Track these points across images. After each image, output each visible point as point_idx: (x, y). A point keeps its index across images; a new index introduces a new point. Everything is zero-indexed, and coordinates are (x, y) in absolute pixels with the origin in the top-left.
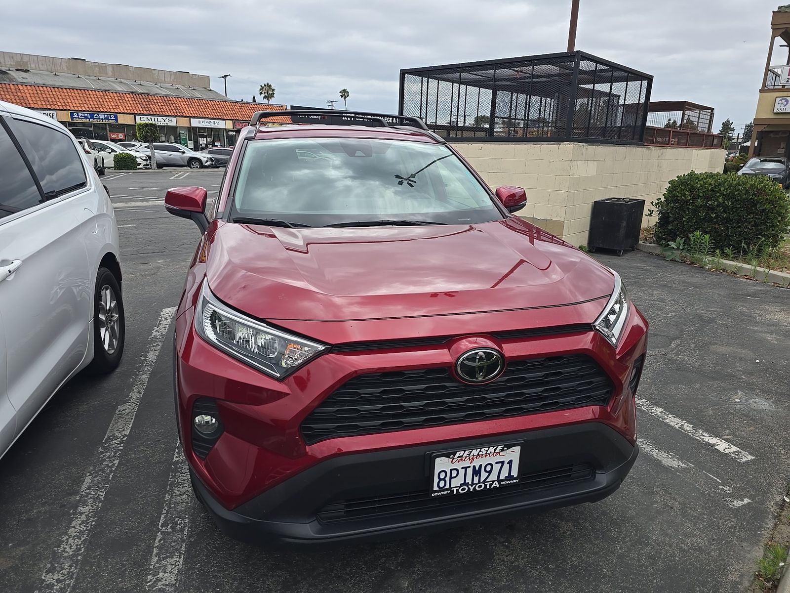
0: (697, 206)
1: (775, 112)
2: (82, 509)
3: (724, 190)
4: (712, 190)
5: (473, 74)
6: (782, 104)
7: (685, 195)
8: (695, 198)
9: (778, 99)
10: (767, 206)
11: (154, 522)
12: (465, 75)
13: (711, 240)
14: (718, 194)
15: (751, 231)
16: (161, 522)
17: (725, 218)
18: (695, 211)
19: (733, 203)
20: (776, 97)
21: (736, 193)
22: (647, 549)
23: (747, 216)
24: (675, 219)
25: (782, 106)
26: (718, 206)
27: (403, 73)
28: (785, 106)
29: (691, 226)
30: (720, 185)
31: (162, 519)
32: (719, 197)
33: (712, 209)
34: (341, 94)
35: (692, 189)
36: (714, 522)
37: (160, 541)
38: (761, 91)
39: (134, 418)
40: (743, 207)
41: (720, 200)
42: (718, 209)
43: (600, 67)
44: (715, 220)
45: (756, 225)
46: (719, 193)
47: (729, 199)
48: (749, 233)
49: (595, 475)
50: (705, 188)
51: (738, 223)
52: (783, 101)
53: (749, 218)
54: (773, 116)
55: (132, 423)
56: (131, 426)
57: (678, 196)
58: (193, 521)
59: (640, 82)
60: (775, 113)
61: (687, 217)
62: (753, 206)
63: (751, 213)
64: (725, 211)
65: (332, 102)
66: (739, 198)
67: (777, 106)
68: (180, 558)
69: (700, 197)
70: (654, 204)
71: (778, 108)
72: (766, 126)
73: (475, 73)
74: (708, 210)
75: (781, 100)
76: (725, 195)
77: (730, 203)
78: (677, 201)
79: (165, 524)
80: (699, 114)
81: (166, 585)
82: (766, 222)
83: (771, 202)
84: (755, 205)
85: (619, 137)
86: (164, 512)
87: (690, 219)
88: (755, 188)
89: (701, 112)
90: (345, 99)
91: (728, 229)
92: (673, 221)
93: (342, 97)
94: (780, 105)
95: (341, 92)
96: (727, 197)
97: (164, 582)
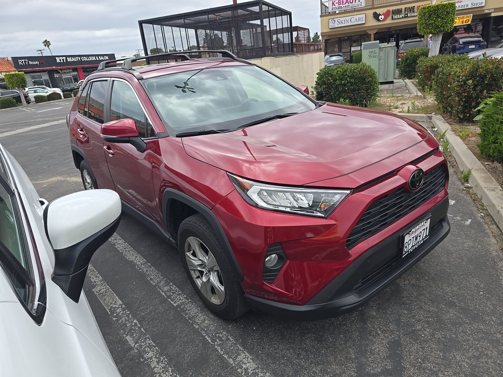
0: (337, 85)
1: (330, 27)
2: (147, 356)
3: (349, 73)
4: (342, 75)
5: (188, 20)
6: (332, 22)
7: (329, 79)
8: (335, 80)
9: (330, 20)
10: (370, 79)
11: (205, 342)
12: (182, 21)
13: (350, 102)
14: (346, 77)
15: (365, 94)
16: (210, 341)
17: (352, 89)
18: (337, 88)
19: (354, 80)
20: (329, 19)
21: (355, 74)
22: (454, 255)
23: (362, 86)
24: (327, 94)
25: (333, 24)
26: (348, 83)
27: (141, 23)
28: (334, 23)
29: (336, 96)
30: (345, 71)
31: (208, 339)
32: (347, 78)
33: (345, 85)
34: (44, 44)
35: (332, 76)
36: (467, 234)
37: (222, 350)
38: (321, 16)
39: (113, 292)
40: (359, 82)
41: (348, 80)
42: (348, 84)
43: (270, 8)
44: (348, 91)
45: (367, 90)
46: (346, 75)
47: (352, 78)
48: (364, 95)
49: (442, 225)
50: (339, 74)
51: (358, 90)
52: (333, 21)
53: (363, 87)
54: (329, 30)
55: (116, 296)
56: (117, 298)
57: (325, 81)
58: (228, 332)
59: (286, 16)
60: (331, 29)
61: (333, 92)
62: (364, 80)
63: (363, 84)
64: (351, 86)
65: (41, 50)
66: (357, 77)
67: (330, 24)
68: (245, 353)
69: (337, 79)
70: (313, 88)
71: (331, 25)
72: (327, 36)
73: (189, 19)
74: (343, 86)
75: (332, 21)
76: (350, 76)
77: (353, 80)
78: (325, 84)
79: (213, 341)
80: (304, 32)
81: (254, 370)
82: (370, 88)
83: (371, 76)
84: (364, 79)
85: (272, 52)
86: (204, 335)
87: (335, 93)
88: (363, 70)
89: (305, 32)
90: (48, 46)
91: (354, 95)
92: (326, 95)
93: (46, 46)
94: (331, 23)
95: (43, 43)
96: (351, 77)
97: (251, 369)
